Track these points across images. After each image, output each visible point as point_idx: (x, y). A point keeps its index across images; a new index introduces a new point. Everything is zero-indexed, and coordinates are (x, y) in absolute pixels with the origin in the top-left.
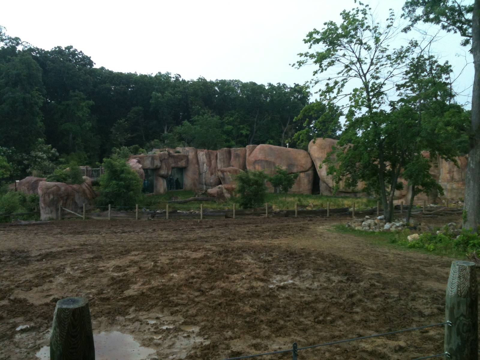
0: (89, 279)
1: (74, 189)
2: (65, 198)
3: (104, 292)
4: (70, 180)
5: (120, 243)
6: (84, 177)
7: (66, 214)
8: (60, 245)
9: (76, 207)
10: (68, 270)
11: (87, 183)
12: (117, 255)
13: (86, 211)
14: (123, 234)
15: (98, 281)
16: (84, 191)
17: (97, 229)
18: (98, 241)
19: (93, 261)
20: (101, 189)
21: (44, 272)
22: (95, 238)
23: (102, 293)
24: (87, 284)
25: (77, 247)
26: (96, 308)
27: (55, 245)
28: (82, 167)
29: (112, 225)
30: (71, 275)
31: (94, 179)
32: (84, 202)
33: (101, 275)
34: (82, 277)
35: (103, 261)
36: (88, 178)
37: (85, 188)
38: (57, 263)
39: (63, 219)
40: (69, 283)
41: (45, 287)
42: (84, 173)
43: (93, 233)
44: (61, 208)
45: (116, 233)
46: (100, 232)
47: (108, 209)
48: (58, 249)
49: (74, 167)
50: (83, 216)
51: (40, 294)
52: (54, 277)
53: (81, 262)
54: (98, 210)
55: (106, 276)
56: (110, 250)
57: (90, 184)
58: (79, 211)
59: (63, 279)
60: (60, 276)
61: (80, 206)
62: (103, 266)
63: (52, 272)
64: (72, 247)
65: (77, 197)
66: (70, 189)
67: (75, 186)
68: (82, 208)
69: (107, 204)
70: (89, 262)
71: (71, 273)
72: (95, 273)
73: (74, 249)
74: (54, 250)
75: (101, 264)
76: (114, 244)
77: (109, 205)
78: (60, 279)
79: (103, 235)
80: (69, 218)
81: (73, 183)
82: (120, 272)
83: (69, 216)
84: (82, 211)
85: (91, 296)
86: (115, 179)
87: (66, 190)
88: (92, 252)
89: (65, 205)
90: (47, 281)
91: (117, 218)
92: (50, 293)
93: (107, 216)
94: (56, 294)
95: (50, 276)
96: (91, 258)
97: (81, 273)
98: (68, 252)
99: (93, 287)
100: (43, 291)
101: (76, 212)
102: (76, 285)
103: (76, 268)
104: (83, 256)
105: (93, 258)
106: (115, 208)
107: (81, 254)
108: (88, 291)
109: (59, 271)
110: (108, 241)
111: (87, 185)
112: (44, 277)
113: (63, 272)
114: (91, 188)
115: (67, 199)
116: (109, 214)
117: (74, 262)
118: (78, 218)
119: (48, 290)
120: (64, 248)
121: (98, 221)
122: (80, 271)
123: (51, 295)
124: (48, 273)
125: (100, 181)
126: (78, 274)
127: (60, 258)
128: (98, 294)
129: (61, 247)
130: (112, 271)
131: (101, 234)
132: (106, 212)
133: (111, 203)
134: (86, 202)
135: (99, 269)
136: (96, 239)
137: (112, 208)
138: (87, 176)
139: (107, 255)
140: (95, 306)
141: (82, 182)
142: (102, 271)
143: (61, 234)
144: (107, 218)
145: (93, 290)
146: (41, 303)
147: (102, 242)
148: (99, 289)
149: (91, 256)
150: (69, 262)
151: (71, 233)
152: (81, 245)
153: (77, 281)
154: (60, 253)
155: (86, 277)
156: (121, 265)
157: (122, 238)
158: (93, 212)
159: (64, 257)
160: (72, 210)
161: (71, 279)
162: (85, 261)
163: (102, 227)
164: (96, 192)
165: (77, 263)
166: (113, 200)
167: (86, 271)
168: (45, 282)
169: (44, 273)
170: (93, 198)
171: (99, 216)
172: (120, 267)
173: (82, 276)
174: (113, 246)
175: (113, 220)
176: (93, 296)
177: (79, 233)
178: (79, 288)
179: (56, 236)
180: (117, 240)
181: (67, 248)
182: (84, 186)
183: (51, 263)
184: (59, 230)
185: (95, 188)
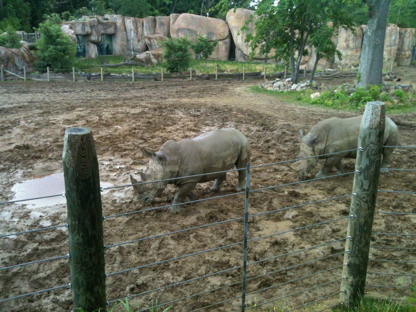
0: (44, 130)
1: (13, 53)
2: (6, 60)
3: (59, 140)
4: (8, 44)
5: (64, 101)
6: (22, 42)
7: (8, 76)
8: (10, 102)
9: (17, 70)
10: (23, 123)
11: (25, 47)
12: (63, 110)
13: (27, 74)
14: (65, 94)
15: (52, 131)
16: (23, 55)
17: (40, 89)
18: (44, 98)
19: (43, 116)
20: (39, 53)
21: (2, 124)
22: (39, 97)
23: (58, 141)
24: (43, 134)
25: (25, 104)
26: (55, 153)
27: (5, 103)
28: (18, 32)
29: (53, 86)
30: (26, 127)
31: (32, 44)
32: (23, 65)
33: (53, 127)
34: (37, 129)
35: (52, 115)
36: (25, 42)
37: (24, 52)
38: (11, 117)
39: (6, 80)
40: (27, 134)
41: (6, 136)
42: (21, 38)
43: (37, 92)
44: (3, 70)
45: (57, 92)
46: (43, 91)
47: (46, 72)
48: (10, 106)
49: (11, 32)
50: (24, 78)
51: (3, 142)
52: (11, 129)
53: (33, 116)
54: (37, 72)
55: (58, 127)
56: (57, 107)
57: (28, 48)
58: (20, 73)
59: (20, 130)
60: (17, 128)
61: (20, 68)
62: (54, 120)
63: (9, 124)
64: (22, 104)
65: (16, 60)
66: (9, 52)
67: (14, 50)
68: (22, 70)
69: (45, 67)
70: (40, 116)
71: (26, 125)
72: (47, 125)
73: (24, 105)
74: (6, 106)
75: (51, 118)
76: (58, 102)
77: (48, 68)
78: (17, 130)
79: (47, 94)
80: (11, 80)
81: (12, 47)
82: (70, 124)
83: (10, 78)
84: (23, 74)
85: (48, 144)
86: (51, 44)
87: (6, 53)
88: (41, 108)
89: (6, 67)
90: (6, 132)
91: (56, 80)
92: (12, 142)
93: (47, 78)
94: (17, 142)
95: (8, 128)
96: (41, 113)
97: (35, 125)
98: (19, 108)
99: (49, 136)
100: (4, 140)
101: (17, 73)
102: (33, 135)
103: (29, 121)
104: (34, 112)
105: (42, 113)
106: (52, 70)
107: (31, 110)
108: (45, 140)
109: (15, 123)
110: (52, 99)
111: (25, 50)
112: (2, 129)
113: (19, 125)
114: (29, 52)
115: (7, 62)
116: (48, 75)
117: (26, 116)
118: (19, 79)
119: (10, 139)
120: (15, 105)
121: (38, 82)
122: (34, 124)
123: (12, 143)
124: (6, 126)
125: (37, 45)
126: (32, 126)
127: (12, 113)
128: (55, 142)
129: (12, 104)
130: (63, 124)
131: (45, 93)
132: (45, 74)
133: (49, 65)
134: (26, 65)
135: (50, 122)
136: (42, 98)
137: (50, 70)
138: (24, 40)
139: (54, 110)
140: (53, 151)
141: (20, 46)
142: (54, 124)
143: (8, 93)
144: (46, 80)
145: (49, 139)
146: (5, 149)
147: (47, 100)
148: (55, 138)
149: (41, 111)
150: (22, 116)
151: (17, 93)
152: (29, 102)
153: (33, 132)
154: (11, 109)
155: (41, 129)
156: (69, 119)
157: (65, 97)
158: (33, 74)
159: (17, 113)
160: (13, 72)
161: (27, 130)
162: (36, 115)
163: (44, 88)
164: (34, 56)
165: (30, 117)
166: (50, 63)
167: (39, 124)
168: (5, 133)
169: (2, 126)
170: (32, 61)
171: (39, 77)
172: (69, 120)
173: (37, 127)
174: (58, 103)
175: (52, 81)
176: (51, 143)
177: (24, 92)
178: (36, 137)
179: (4, 95)
180: (61, 98)
181: (17, 105)
182: (22, 50)
183: (6, 117)
184: (5, 90)
185: (33, 52)
